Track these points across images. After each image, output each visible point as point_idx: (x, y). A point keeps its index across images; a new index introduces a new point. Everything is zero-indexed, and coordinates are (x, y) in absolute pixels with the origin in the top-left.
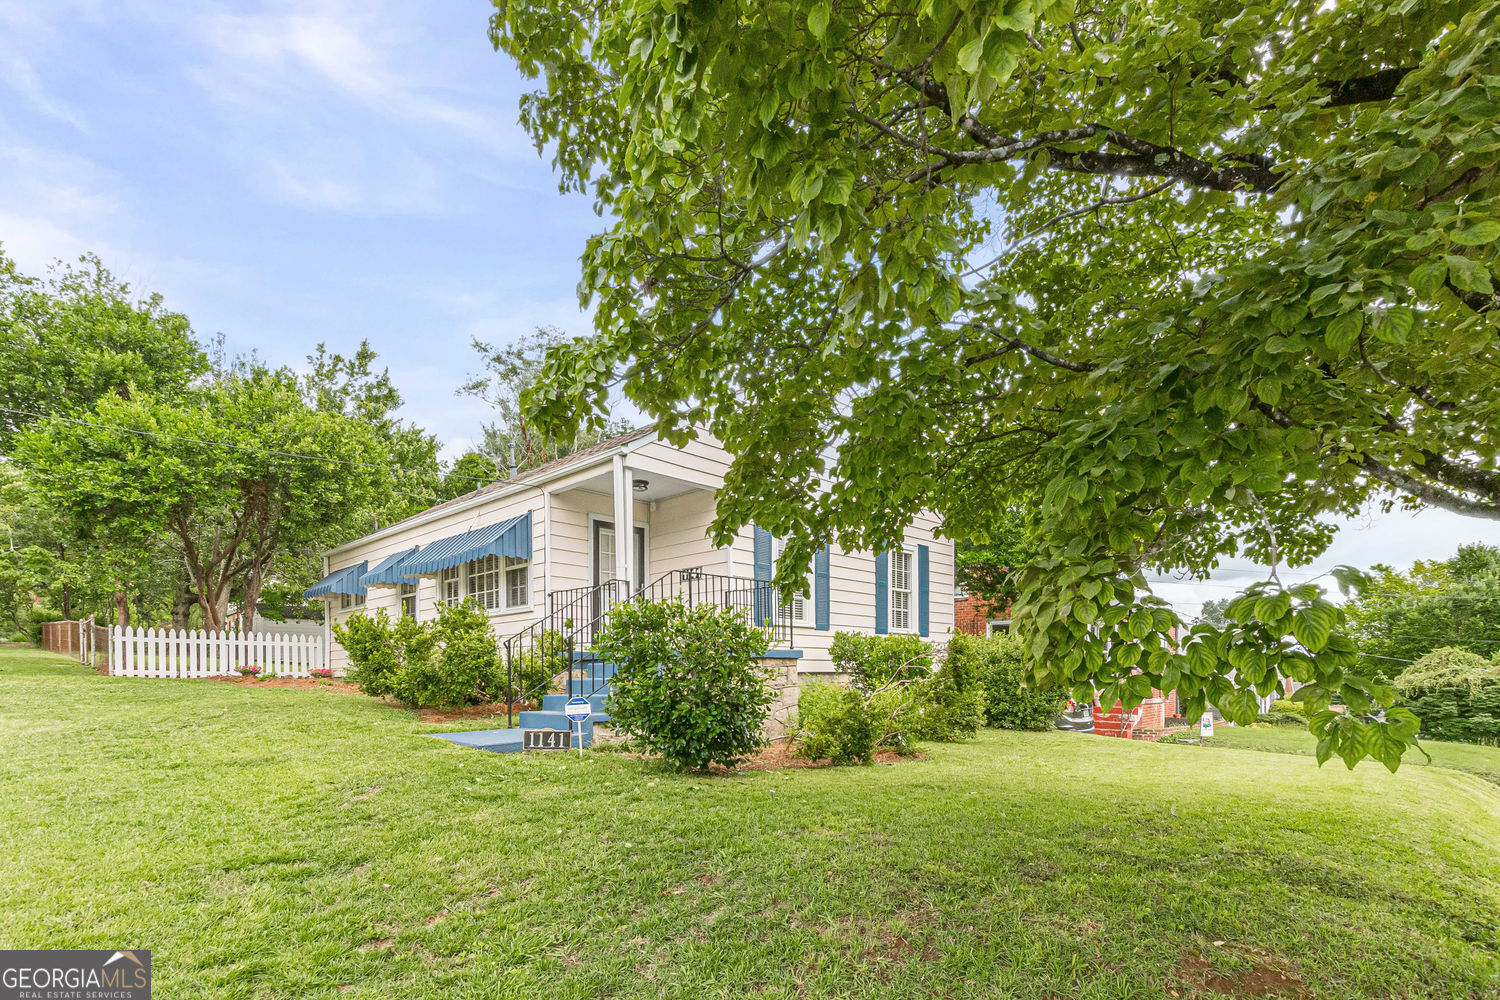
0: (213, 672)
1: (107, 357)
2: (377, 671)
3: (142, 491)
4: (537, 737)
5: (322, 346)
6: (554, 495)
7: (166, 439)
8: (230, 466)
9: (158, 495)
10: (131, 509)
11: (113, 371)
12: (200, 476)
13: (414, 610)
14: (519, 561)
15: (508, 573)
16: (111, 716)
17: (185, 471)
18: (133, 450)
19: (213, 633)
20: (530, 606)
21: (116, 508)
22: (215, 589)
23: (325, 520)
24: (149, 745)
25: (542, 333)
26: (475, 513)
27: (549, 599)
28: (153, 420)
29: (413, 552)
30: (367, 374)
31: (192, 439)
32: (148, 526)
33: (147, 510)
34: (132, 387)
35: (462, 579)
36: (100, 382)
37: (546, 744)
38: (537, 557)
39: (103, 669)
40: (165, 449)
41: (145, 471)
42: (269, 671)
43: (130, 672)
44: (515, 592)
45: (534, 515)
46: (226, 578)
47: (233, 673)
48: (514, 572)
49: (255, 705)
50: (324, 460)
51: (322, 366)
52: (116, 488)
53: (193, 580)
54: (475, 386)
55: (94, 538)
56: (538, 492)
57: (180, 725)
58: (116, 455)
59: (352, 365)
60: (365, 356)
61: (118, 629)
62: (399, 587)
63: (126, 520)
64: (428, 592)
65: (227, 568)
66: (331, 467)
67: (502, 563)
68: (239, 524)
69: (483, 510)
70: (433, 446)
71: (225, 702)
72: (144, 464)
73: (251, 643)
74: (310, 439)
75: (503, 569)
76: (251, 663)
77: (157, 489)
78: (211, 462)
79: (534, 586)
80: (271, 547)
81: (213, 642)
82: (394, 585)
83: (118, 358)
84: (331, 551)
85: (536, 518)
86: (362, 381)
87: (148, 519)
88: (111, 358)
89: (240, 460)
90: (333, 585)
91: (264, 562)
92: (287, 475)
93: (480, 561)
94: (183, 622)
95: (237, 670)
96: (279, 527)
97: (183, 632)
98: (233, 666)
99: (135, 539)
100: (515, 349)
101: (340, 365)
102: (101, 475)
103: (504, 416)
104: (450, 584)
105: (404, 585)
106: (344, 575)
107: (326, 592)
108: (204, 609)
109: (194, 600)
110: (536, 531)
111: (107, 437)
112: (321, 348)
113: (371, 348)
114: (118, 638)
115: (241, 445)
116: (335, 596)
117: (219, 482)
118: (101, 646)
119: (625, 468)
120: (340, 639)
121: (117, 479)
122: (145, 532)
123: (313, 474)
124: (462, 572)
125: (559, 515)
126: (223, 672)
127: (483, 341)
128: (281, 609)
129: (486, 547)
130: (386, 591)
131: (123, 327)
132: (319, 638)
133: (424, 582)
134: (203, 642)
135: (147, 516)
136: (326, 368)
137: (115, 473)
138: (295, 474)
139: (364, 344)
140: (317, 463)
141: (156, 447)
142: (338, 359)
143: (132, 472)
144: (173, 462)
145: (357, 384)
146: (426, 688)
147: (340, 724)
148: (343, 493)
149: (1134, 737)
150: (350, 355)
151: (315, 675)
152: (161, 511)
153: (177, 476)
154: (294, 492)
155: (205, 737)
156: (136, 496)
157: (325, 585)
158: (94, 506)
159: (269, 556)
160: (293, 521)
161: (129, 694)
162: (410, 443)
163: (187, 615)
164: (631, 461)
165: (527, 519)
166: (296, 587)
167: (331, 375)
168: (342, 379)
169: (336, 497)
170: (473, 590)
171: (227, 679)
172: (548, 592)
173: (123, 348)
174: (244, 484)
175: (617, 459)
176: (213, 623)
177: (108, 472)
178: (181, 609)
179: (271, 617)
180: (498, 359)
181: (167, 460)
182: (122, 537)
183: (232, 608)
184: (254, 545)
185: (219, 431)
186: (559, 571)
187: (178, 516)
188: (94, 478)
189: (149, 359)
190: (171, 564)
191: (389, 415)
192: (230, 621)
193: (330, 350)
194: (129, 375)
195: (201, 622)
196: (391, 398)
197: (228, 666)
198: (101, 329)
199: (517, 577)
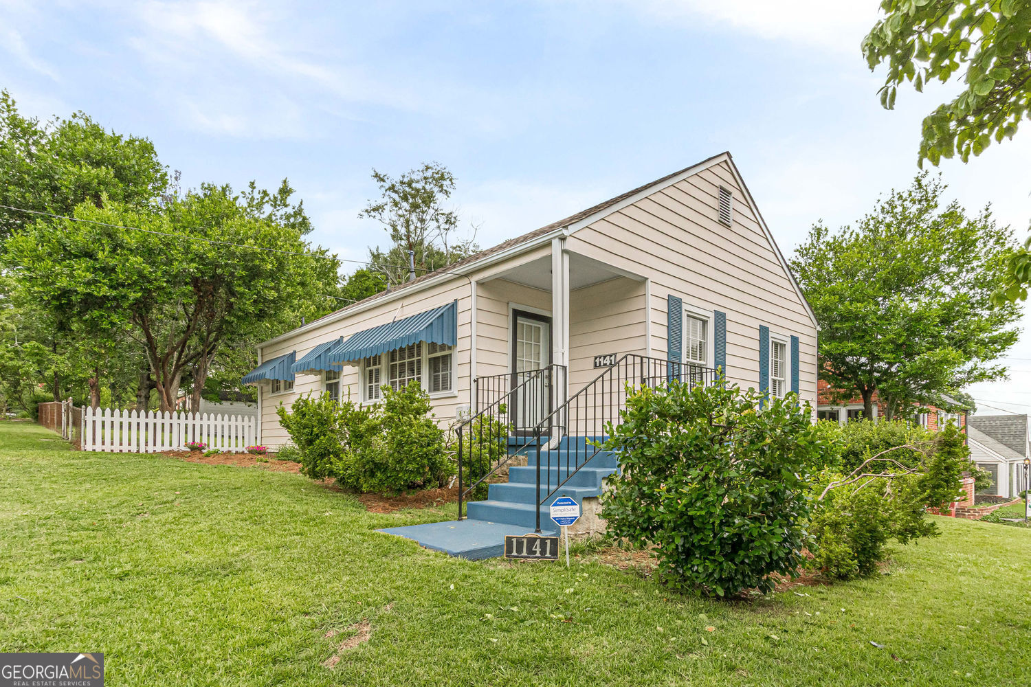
0: (167, 448)
1: (84, 171)
2: (322, 456)
3: (111, 287)
4: (520, 543)
5: (253, 183)
6: (480, 284)
7: (131, 241)
8: (185, 265)
9: (124, 291)
10: (101, 302)
11: (89, 184)
12: (159, 273)
13: (336, 395)
14: (443, 347)
15: (430, 359)
16: (70, 498)
17: (148, 269)
18: (103, 250)
19: (167, 414)
20: (454, 391)
21: (90, 301)
22: (169, 377)
23: (261, 316)
24: (100, 540)
25: (428, 168)
26: (399, 305)
27: (474, 385)
28: (121, 223)
29: (339, 342)
30: (286, 206)
31: (154, 240)
32: (115, 318)
33: (114, 304)
34: (104, 196)
35: (384, 366)
36: (79, 192)
37: (531, 552)
38: (462, 344)
39: (76, 444)
40: (131, 250)
41: (113, 270)
42: (212, 448)
43: (98, 448)
44: (436, 379)
45: (460, 303)
46: (178, 367)
47: (183, 448)
48: (437, 359)
49: (205, 487)
50: (263, 260)
51: (252, 199)
52: (88, 284)
53: (153, 369)
54: (376, 209)
55: (71, 330)
56: (466, 281)
57: (134, 511)
58: (90, 255)
59: (275, 198)
60: (285, 191)
61: (90, 409)
62: (324, 375)
63: (96, 313)
64: (350, 377)
65: (179, 359)
66: (269, 266)
67: (424, 350)
68: (190, 320)
69: (406, 302)
70: (335, 263)
71: (177, 482)
72: (112, 262)
73: (198, 422)
74: (252, 241)
75: (425, 356)
76: (197, 440)
77: (123, 285)
78: (169, 262)
79: (460, 372)
80: (216, 340)
81: (167, 421)
82: (320, 372)
83: (94, 172)
84: (263, 344)
85: (461, 307)
86: (283, 211)
87: (116, 312)
88: (87, 171)
89: (192, 260)
90: (268, 372)
91: (209, 353)
92: (232, 274)
93: (402, 350)
94: (145, 404)
95: (186, 445)
96: (223, 321)
97: (143, 413)
98: (183, 443)
99: (104, 330)
100: (406, 180)
101: (267, 199)
102: (75, 273)
103: (393, 237)
104: (371, 372)
105: (328, 372)
106: (276, 364)
107: (260, 379)
108: (160, 392)
109: (153, 385)
110: (462, 319)
111: (82, 238)
112: (252, 185)
113: (291, 185)
114: (89, 418)
115: (195, 247)
116: (267, 382)
117: (175, 280)
118: (77, 423)
119: (564, 251)
120: (285, 423)
121: (90, 276)
122: (113, 324)
123: (254, 274)
124: (384, 360)
125: (484, 304)
126: (175, 447)
127: (381, 172)
128: (218, 393)
129: (416, 335)
130: (312, 378)
131: (99, 146)
132: (253, 418)
133: (348, 369)
134: (159, 421)
135: (114, 309)
136: (256, 201)
137: (88, 270)
138: (240, 272)
139: (285, 182)
140: (257, 262)
141: (123, 248)
142: (265, 193)
143: (103, 269)
144: (136, 260)
145: (279, 214)
146: (373, 475)
147: (293, 514)
148: (278, 291)
149: (957, 515)
150: (273, 191)
151: (251, 452)
152: (126, 305)
153: (141, 274)
154: (238, 289)
155: (158, 530)
156: (105, 291)
157: (257, 373)
158: (70, 301)
159: (214, 348)
160: (235, 316)
161: (93, 471)
162: (317, 261)
163: (147, 398)
164: (571, 245)
165: (453, 307)
166: (234, 375)
167: (260, 206)
168: (268, 209)
169: (272, 294)
170: (393, 376)
171: (178, 454)
172: (474, 377)
173: (98, 164)
174: (195, 281)
175: (556, 243)
176: (167, 405)
177: (81, 268)
178: (143, 393)
179: (211, 400)
180: (392, 188)
181: (132, 259)
182: (93, 328)
183: (181, 393)
184: (201, 339)
185: (176, 234)
186: (484, 357)
187: (141, 310)
188: (71, 276)
189: (120, 174)
190: (137, 356)
191: (303, 238)
192: (180, 402)
193: (260, 186)
194: (102, 187)
195: (158, 403)
196: (304, 226)
197: (179, 443)
198: (81, 147)
199: (441, 364)
